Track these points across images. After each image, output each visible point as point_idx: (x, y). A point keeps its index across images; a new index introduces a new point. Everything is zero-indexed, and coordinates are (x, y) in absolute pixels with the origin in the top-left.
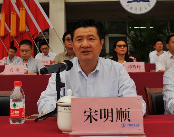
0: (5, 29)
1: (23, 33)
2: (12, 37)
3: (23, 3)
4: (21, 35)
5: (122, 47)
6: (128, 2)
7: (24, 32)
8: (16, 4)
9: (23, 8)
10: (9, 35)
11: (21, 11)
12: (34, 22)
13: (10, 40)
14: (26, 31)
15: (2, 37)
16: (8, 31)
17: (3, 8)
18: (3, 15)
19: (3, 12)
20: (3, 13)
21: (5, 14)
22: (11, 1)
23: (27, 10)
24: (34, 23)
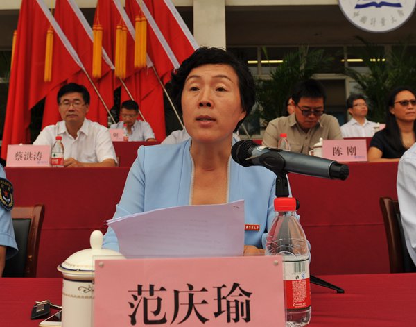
0: (103, 61)
1: (140, 72)
2: (118, 79)
3: (141, 8)
4: (135, 74)
5: (410, 105)
6: (358, 7)
7: (143, 68)
8: (125, 8)
9: (141, 18)
10: (110, 74)
11: (137, 24)
12: (164, 48)
13: (113, 87)
14: (146, 66)
15: (96, 78)
16: (109, 66)
17: (98, 19)
18: (98, 32)
19: (99, 25)
20: (98, 28)
21: (103, 30)
22: (115, 2)
23: (149, 22)
24: (164, 50)
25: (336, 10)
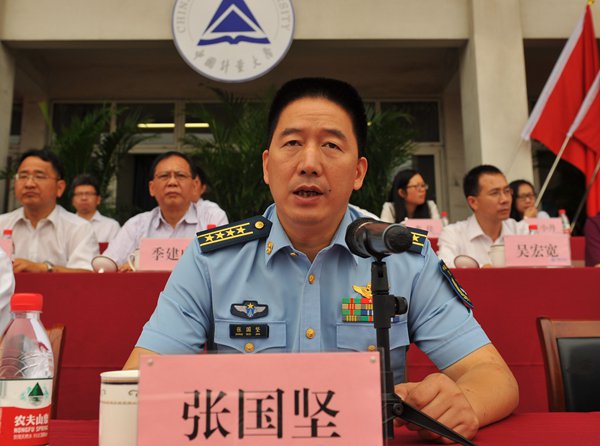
25: (168, 48)
